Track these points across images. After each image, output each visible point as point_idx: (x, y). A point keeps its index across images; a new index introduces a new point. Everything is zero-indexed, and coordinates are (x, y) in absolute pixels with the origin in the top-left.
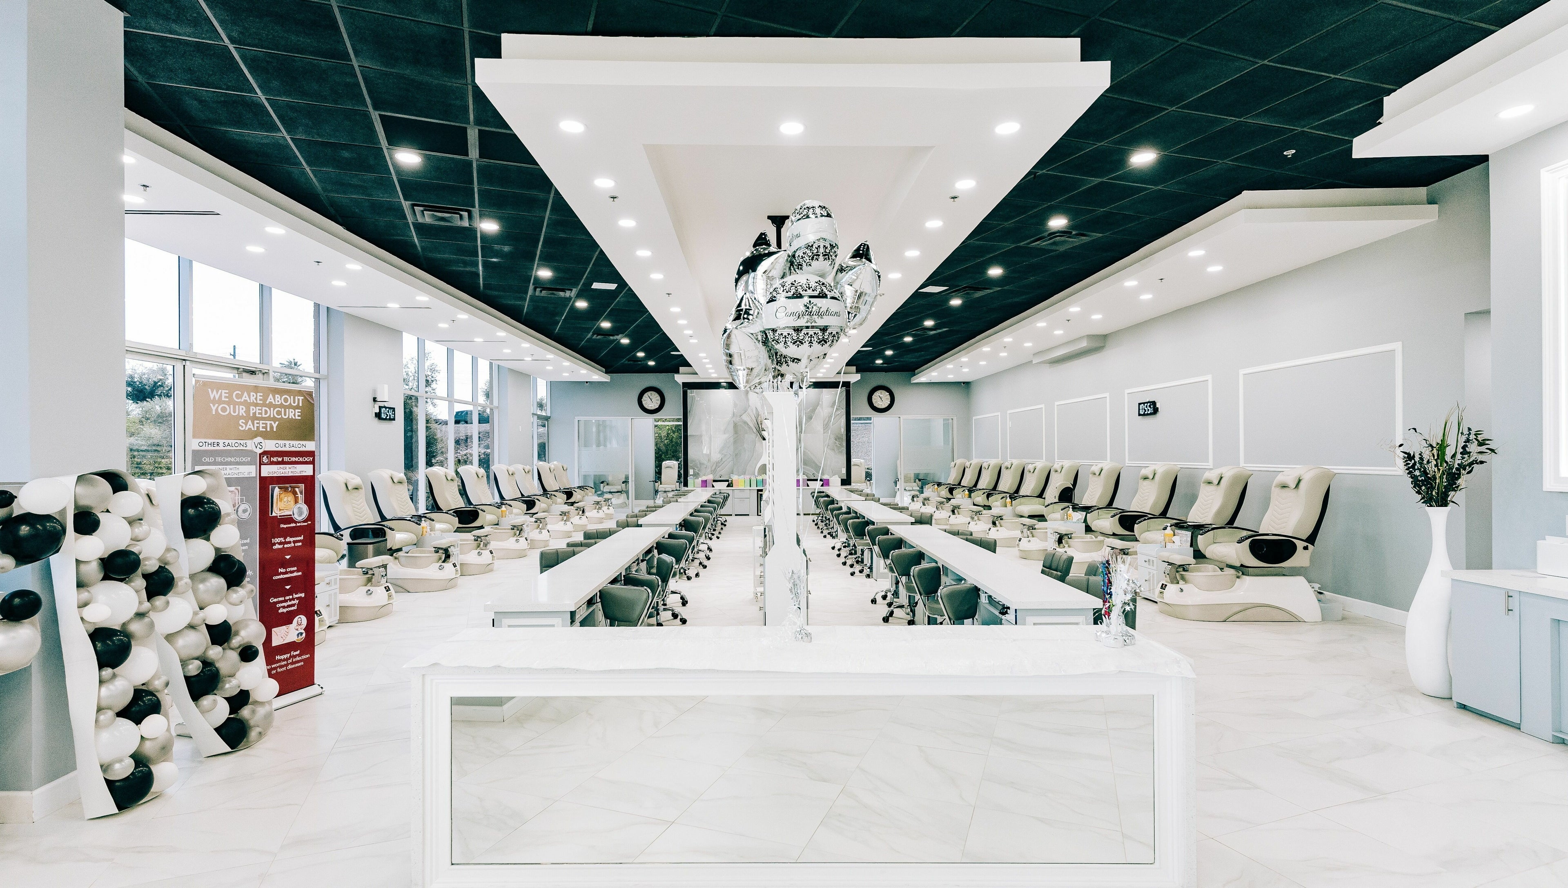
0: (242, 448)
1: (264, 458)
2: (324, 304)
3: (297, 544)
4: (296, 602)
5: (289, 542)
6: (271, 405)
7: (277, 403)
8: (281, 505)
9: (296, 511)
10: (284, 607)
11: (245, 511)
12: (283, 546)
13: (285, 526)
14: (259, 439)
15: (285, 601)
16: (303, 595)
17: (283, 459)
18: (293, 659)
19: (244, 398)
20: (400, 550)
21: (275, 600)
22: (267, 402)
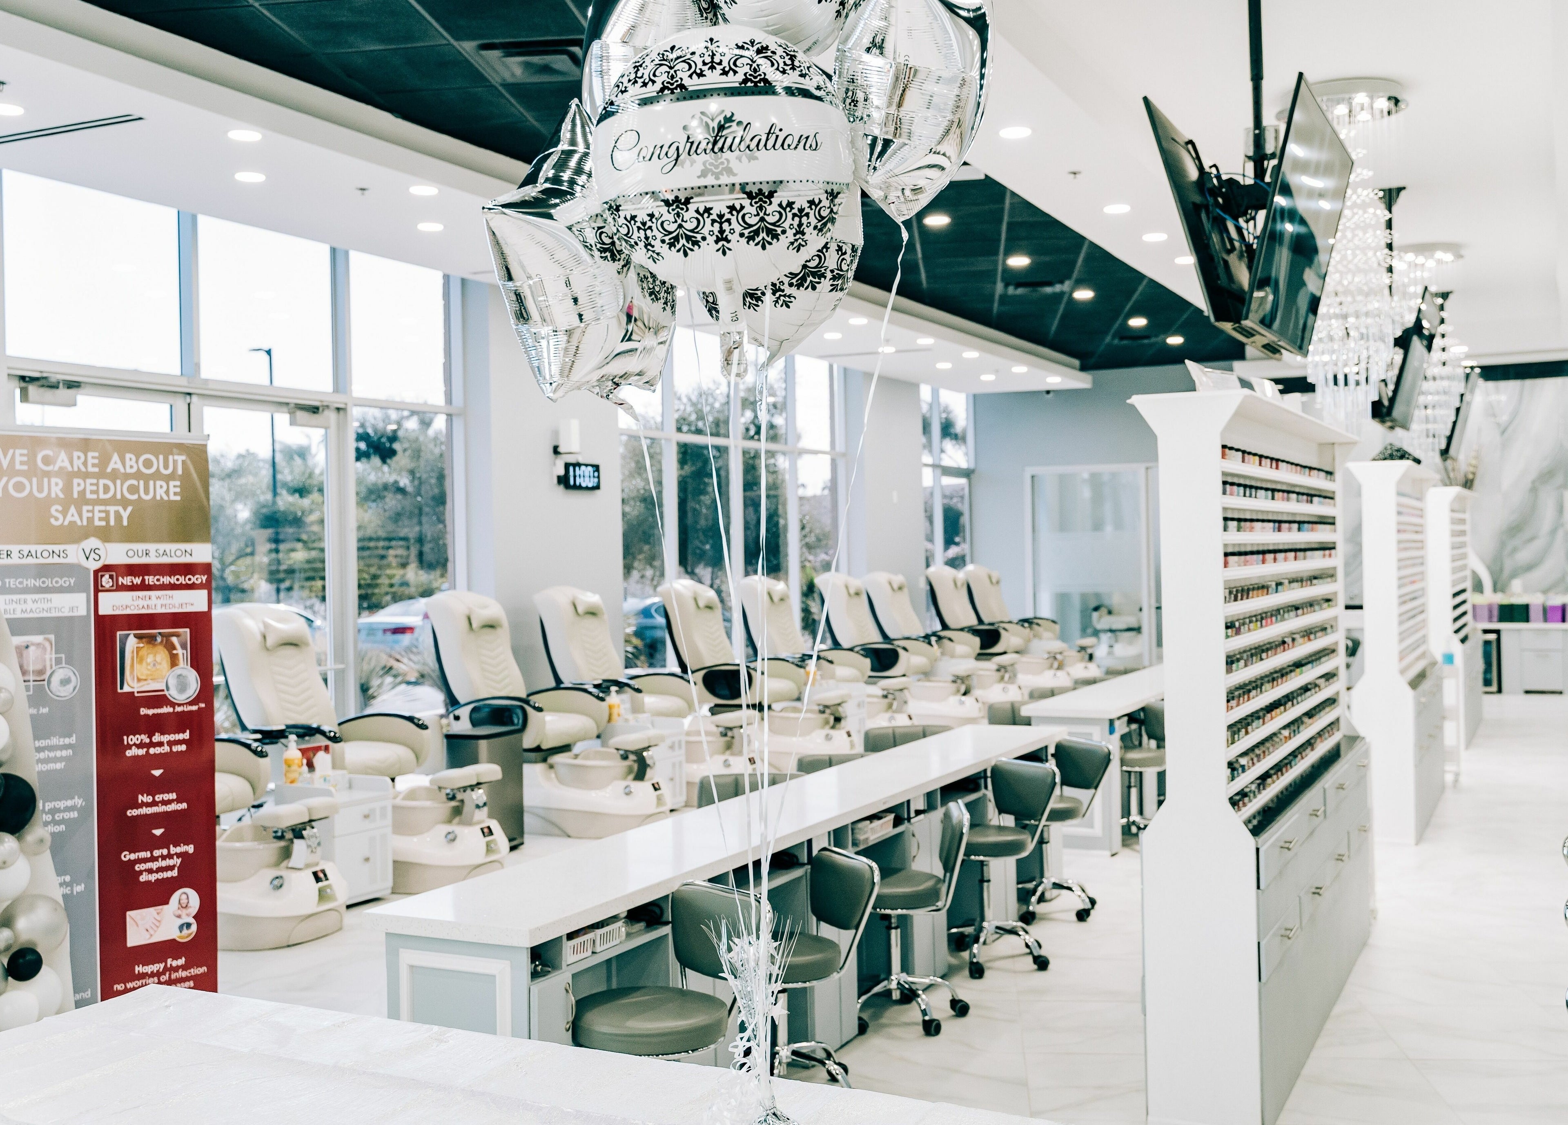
0: (56, 560)
1: (104, 579)
2: (458, 273)
3: (176, 749)
4: (177, 861)
5: (160, 744)
6: (114, 476)
7: (129, 470)
8: (141, 670)
9: (172, 683)
10: (150, 871)
11: (65, 682)
12: (147, 752)
13: (150, 712)
14: (93, 542)
15: (153, 859)
16: (190, 849)
17: (143, 580)
18: (170, 974)
19: (59, 464)
20: (565, 748)
21: (133, 856)
22: (109, 470)
